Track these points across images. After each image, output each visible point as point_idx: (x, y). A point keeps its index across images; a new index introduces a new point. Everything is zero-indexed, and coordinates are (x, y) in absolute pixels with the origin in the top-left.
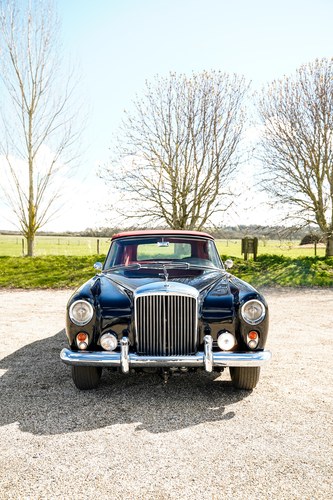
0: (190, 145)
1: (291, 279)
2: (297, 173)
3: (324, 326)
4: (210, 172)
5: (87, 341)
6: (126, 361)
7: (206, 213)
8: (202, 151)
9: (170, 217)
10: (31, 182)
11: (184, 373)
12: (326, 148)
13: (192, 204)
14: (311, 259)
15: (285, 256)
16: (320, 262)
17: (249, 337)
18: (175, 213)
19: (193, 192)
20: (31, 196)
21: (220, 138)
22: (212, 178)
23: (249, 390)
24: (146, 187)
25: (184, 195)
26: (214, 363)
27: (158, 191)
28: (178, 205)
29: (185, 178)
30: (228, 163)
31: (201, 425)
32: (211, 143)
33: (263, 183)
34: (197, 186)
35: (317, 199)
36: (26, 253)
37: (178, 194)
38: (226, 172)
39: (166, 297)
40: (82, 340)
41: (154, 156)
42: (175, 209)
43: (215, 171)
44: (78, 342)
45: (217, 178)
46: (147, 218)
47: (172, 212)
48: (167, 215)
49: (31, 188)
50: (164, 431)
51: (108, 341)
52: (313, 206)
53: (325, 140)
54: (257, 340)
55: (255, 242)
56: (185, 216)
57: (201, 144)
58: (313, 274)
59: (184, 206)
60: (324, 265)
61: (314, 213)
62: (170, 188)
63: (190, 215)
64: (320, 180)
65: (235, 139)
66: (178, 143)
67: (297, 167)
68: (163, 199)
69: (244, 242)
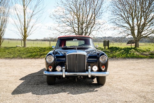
0: (84, 6)
1: (122, 56)
2: (124, 16)
3: (131, 69)
4: (92, 16)
5: (52, 68)
6: (64, 74)
7: (90, 31)
8: (89, 8)
9: (77, 33)
10: (25, 19)
11: (82, 78)
12: (136, 7)
13: (85, 28)
14: (129, 48)
15: (120, 47)
16: (133, 49)
17: (102, 67)
18: (79, 31)
19: (86, 23)
20: (25, 24)
21: (96, 3)
22: (93, 18)
23: (102, 85)
24: (68, 21)
25: (82, 24)
26: (91, 75)
27: (73, 23)
28: (80, 28)
29: (82, 18)
30: (99, 12)
31: (87, 93)
32: (92, 5)
33: (111, 20)
34: (87, 21)
35: (132, 26)
36: (23, 46)
37: (80, 24)
38: (98, 16)
39: (77, 54)
40: (50, 68)
41: (71, 10)
42: (79, 30)
43: (94, 15)
44: (49, 69)
45: (94, 18)
46: (68, 33)
47: (77, 31)
48: (76, 32)
49: (25, 21)
50: (76, 94)
51: (59, 68)
52: (130, 29)
53: (135, 4)
54: (105, 68)
55: (108, 42)
56: (83, 33)
57: (89, 5)
58: (130, 54)
59: (82, 29)
60: (134, 51)
61: (131, 31)
62: (77, 22)
63: (84, 32)
64: (133, 19)
65: (101, 3)
66: (80, 5)
67: (124, 14)
68: (74, 26)
69: (104, 42)
